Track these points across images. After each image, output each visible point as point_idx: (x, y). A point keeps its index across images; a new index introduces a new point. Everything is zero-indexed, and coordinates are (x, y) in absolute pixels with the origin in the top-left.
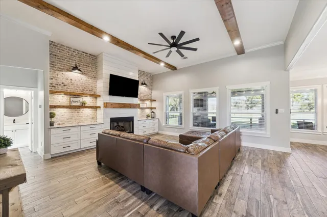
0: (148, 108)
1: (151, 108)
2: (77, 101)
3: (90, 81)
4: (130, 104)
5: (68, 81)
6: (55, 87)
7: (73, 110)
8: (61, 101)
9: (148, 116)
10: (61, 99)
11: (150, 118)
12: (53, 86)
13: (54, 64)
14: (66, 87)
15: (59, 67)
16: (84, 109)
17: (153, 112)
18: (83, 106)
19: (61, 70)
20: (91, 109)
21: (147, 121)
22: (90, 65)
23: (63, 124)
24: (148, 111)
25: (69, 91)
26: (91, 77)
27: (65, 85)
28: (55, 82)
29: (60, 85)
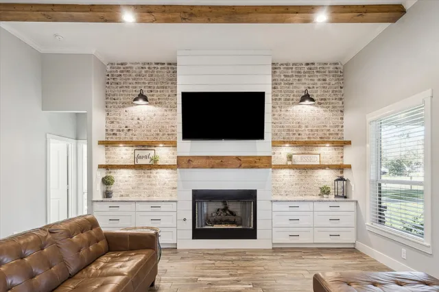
0: (330, 167)
1: (340, 168)
2: (146, 157)
5: (133, 122)
6: (116, 134)
7: (142, 173)
8: (124, 157)
9: (325, 191)
10: (124, 154)
11: (332, 197)
12: (114, 134)
13: (115, 97)
14: (130, 132)
15: (122, 100)
16: (159, 170)
17: (342, 179)
18: (154, 166)
19: (125, 105)
21: (319, 206)
22: (170, 85)
23: (127, 196)
24: (325, 177)
25: (135, 139)
27: (129, 130)
28: (116, 126)
29: (123, 130)
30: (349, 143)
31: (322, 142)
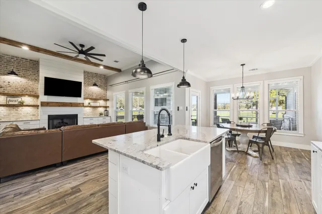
0: (101, 107)
1: (106, 107)
2: (15, 101)
3: (31, 83)
4: (71, 103)
5: (5, 83)
7: (12, 108)
9: (101, 114)
11: (103, 116)
14: (2, 88)
16: (24, 107)
17: (106, 110)
18: (21, 105)
20: (31, 107)
21: (99, 118)
22: (31, 70)
24: (102, 110)
25: (6, 92)
26: (32, 80)
30: (108, 100)
31: (100, 99)
